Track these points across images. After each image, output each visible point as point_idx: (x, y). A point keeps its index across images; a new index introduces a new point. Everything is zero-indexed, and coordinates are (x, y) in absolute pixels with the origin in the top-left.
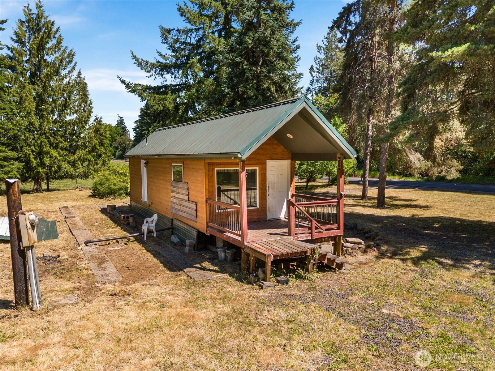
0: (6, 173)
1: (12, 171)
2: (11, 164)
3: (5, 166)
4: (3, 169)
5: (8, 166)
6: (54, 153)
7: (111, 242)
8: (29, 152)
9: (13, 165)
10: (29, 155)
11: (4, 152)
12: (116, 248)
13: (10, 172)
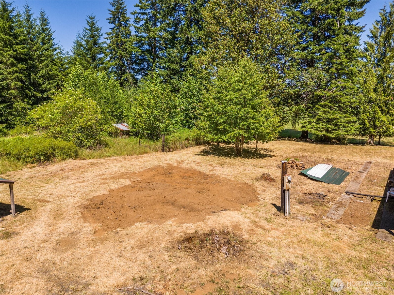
0: (347, 131)
1: (351, 130)
2: (351, 126)
3: (347, 127)
4: (345, 129)
5: (349, 127)
6: (384, 118)
7: (363, 197)
8: (364, 118)
9: (353, 126)
10: (365, 119)
11: (348, 117)
12: (362, 201)
13: (349, 131)
